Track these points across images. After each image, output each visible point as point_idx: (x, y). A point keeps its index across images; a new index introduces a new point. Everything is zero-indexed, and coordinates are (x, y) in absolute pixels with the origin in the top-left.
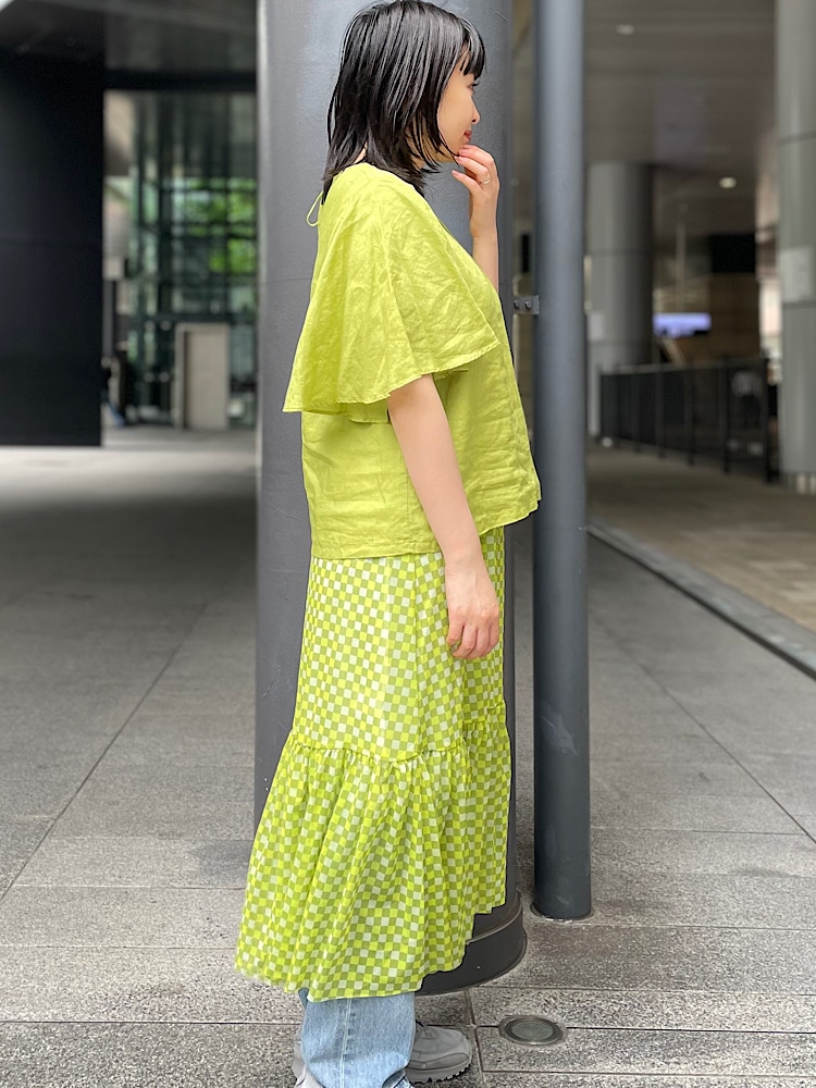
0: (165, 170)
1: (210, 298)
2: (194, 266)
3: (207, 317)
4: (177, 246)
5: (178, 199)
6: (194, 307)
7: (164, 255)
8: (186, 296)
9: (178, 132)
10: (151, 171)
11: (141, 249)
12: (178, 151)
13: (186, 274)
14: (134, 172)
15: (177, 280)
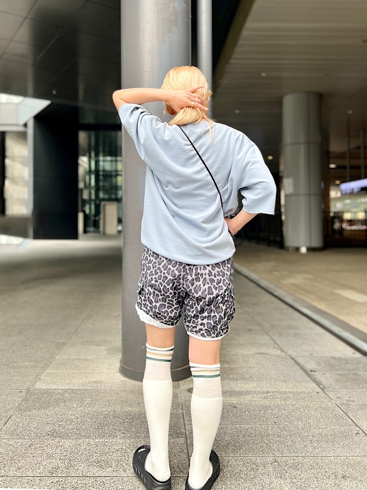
0: (97, 155)
1: (111, 194)
2: (107, 184)
3: (110, 200)
4: (101, 178)
5: (101, 163)
6: (106, 197)
7: (97, 180)
8: (104, 193)
9: (101, 142)
10: (93, 154)
11: (90, 179)
12: (101, 149)
13: (104, 186)
14: (88, 154)
15: (101, 188)
